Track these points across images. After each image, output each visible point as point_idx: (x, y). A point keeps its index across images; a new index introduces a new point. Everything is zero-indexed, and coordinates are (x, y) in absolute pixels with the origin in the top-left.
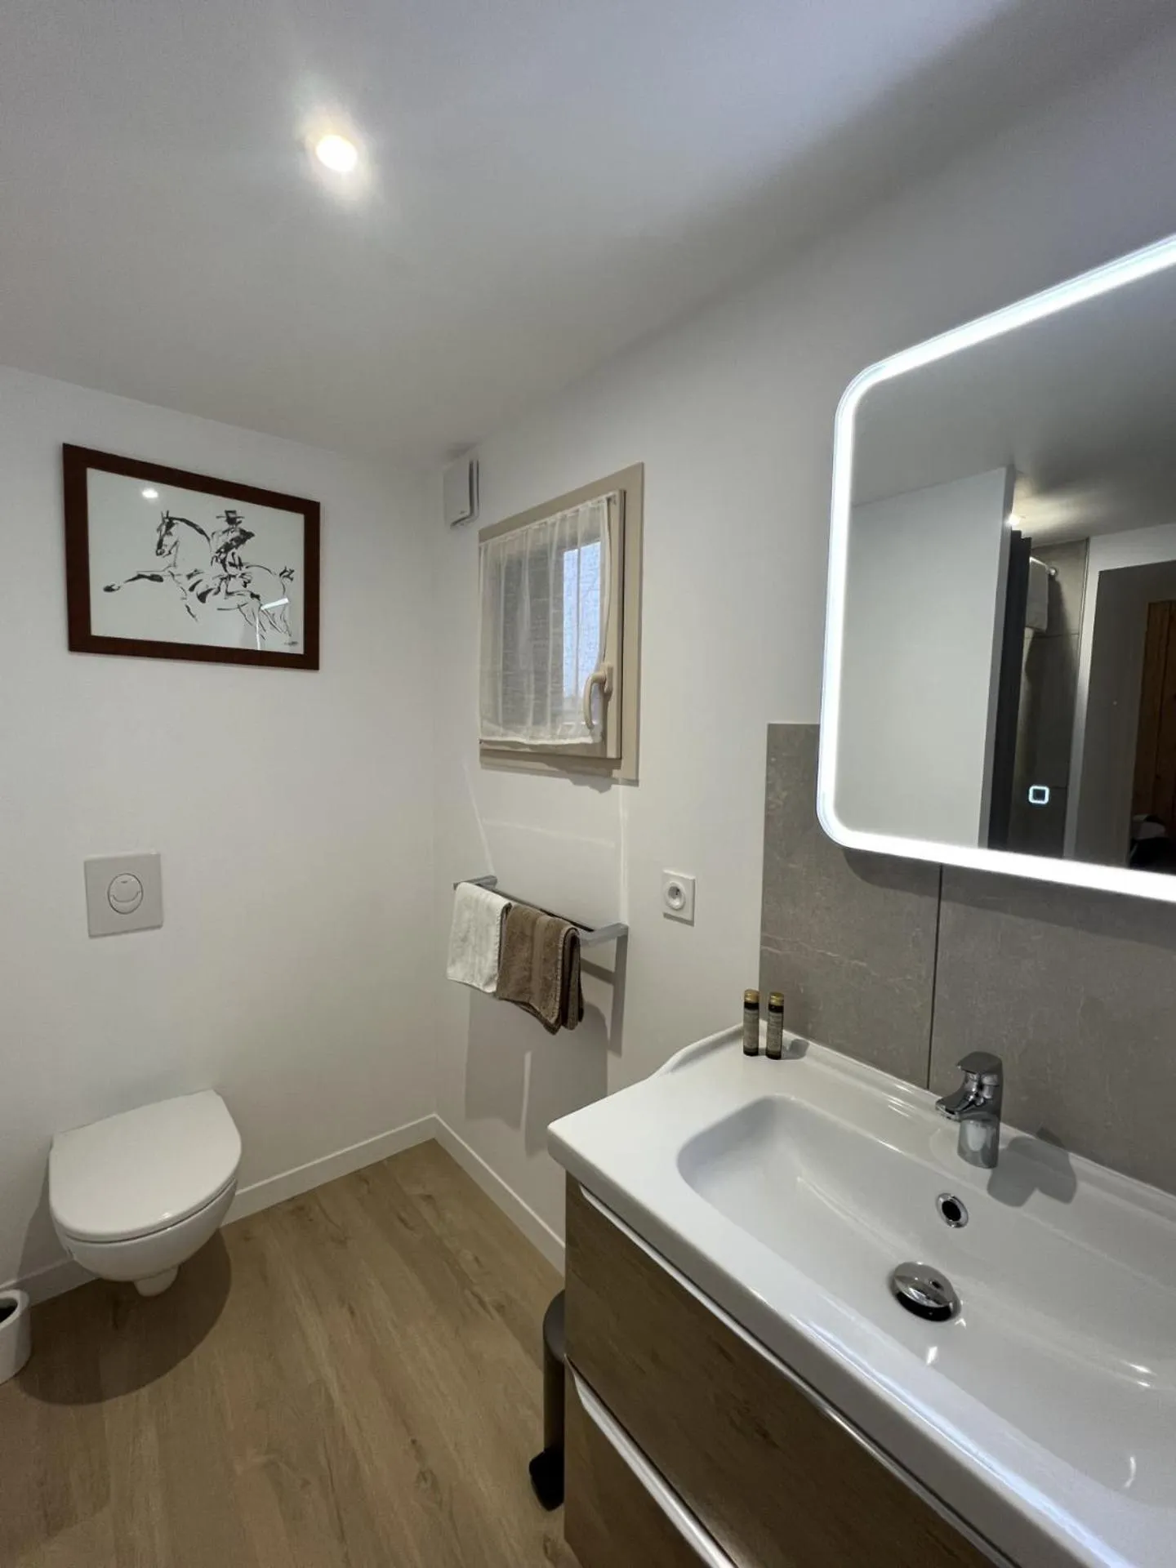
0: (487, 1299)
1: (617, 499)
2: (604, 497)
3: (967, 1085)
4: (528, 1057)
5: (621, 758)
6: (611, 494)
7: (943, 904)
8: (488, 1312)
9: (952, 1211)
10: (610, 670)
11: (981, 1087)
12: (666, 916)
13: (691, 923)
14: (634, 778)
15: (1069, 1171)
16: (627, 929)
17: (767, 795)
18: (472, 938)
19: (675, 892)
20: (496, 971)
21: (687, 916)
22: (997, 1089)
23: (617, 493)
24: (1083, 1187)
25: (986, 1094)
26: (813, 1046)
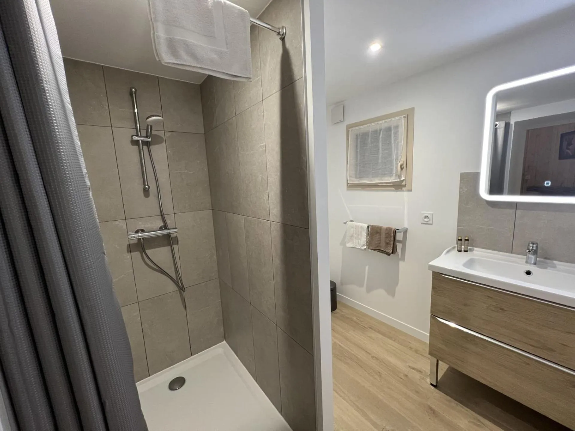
0: (366, 326)
1: (406, 117)
2: (403, 116)
3: (529, 247)
4: (367, 268)
5: (406, 185)
6: (404, 116)
7: (517, 211)
8: (368, 329)
9: (528, 273)
10: (404, 162)
11: (533, 247)
12: (422, 223)
13: (432, 224)
14: (411, 189)
15: (554, 264)
16: (407, 229)
17: (460, 190)
18: (355, 235)
19: (426, 217)
20: (365, 243)
21: (431, 222)
22: (537, 247)
23: (406, 115)
24: (558, 266)
25: (534, 249)
26: (475, 249)
